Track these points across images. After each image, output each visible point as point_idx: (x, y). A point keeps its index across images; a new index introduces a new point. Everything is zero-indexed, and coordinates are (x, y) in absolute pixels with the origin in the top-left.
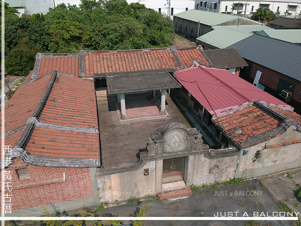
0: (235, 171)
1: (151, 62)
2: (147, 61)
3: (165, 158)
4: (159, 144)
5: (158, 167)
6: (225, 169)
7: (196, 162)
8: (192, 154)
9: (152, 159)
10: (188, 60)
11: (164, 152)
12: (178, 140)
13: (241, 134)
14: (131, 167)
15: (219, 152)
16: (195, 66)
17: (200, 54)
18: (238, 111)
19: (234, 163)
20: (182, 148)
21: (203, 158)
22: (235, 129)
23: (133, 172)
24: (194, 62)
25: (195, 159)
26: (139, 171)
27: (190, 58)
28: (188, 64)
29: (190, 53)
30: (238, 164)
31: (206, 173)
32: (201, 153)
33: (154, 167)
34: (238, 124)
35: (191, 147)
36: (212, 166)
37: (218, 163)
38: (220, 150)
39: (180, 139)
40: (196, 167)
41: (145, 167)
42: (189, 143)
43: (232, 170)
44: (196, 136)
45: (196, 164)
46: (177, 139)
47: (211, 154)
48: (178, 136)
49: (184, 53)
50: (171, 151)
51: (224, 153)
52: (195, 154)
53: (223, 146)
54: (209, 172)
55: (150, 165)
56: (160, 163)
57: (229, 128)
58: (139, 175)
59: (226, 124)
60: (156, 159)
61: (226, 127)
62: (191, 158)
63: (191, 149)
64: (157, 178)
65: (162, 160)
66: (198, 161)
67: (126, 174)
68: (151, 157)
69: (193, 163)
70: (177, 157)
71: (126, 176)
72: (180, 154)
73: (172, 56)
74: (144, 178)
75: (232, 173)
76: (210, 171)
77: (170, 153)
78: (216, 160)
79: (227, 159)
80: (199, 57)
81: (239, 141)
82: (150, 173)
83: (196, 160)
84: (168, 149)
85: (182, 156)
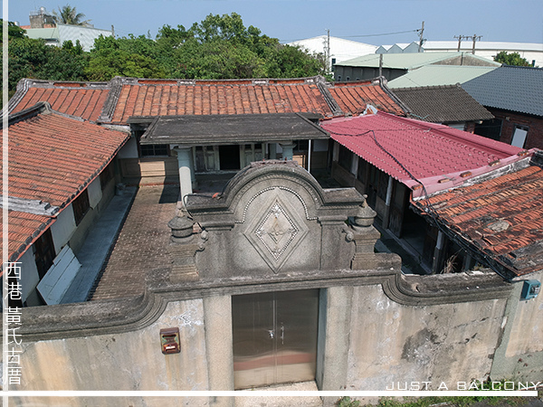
0: (492, 357)
1: (270, 102)
2: (261, 100)
3: (238, 291)
4: (212, 235)
5: (213, 324)
6: (457, 347)
7: (355, 314)
8: (340, 280)
9: (188, 291)
10: (355, 102)
11: (233, 267)
12: (287, 225)
13: (509, 232)
14: (111, 317)
15: (437, 283)
16: (369, 112)
17: (382, 92)
18: (487, 178)
19: (490, 328)
20: (301, 255)
21: (379, 299)
22: (485, 220)
23: (117, 336)
24: (368, 106)
25: (350, 304)
26: (142, 334)
27: (359, 100)
28: (353, 109)
29: (358, 90)
30: (502, 331)
31: (391, 357)
32: (372, 279)
33: (199, 323)
34: (493, 209)
35: (337, 255)
36: (413, 333)
37: (432, 325)
38: (441, 276)
39: (291, 219)
40: (354, 334)
41: (165, 322)
42: (326, 239)
43: (481, 350)
44: (351, 211)
45: (355, 323)
46: (281, 217)
47: (408, 286)
48: (283, 207)
49: (344, 90)
50: (262, 264)
51: (455, 287)
52: (349, 281)
53: (449, 264)
54: (404, 356)
55: (184, 315)
56: (221, 309)
57: (467, 218)
58: (145, 350)
59: (456, 210)
60: (203, 293)
61: (455, 217)
62: (337, 296)
63: (335, 264)
64: (214, 369)
65: (228, 300)
66: (361, 312)
67: (93, 344)
68: (183, 282)
69: (343, 317)
70: (284, 287)
71: (92, 352)
72: (296, 280)
73: (317, 94)
74: (163, 365)
75: (480, 363)
76: (407, 350)
77: (257, 271)
78: (425, 312)
79: (465, 310)
80: (380, 98)
81: (503, 250)
82: (184, 347)
83: (356, 305)
84: (250, 256)
85: (300, 286)
